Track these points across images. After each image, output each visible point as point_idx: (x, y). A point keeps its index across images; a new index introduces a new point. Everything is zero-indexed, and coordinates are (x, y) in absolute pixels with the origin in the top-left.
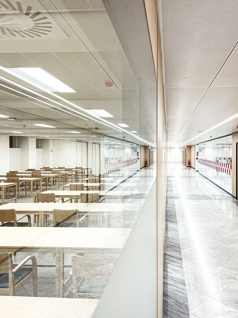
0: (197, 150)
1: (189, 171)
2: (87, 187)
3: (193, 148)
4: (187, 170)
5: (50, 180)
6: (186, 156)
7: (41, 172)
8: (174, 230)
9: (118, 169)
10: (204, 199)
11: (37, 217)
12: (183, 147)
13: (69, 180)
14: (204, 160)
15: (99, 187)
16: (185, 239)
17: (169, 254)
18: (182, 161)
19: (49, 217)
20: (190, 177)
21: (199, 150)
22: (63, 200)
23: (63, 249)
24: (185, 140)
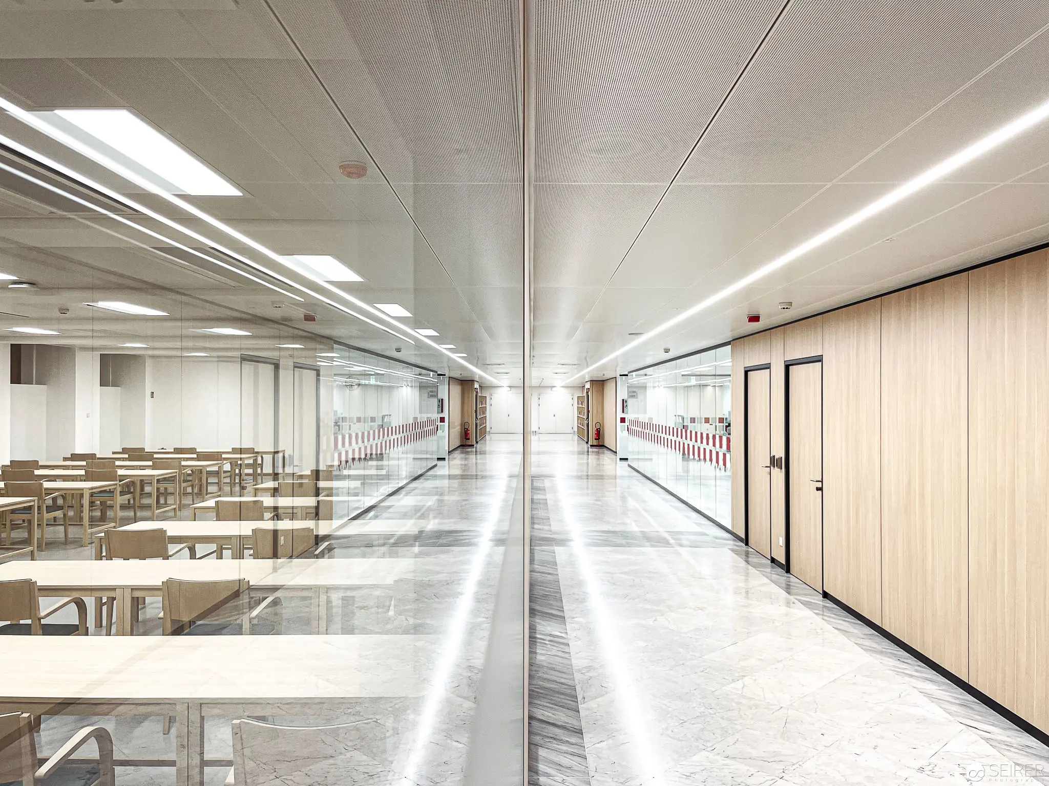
0: (622, 394)
1: (598, 459)
2: (276, 508)
3: (609, 389)
4: (592, 458)
5: (147, 489)
6: (588, 411)
7: (118, 463)
8: (556, 641)
9: (379, 452)
10: (648, 544)
11: (105, 608)
12: (577, 383)
13: (212, 489)
14: (644, 425)
15: (313, 511)
16: (590, 668)
17: (541, 717)
18: (576, 429)
19: (144, 608)
20: (601, 477)
21: (628, 392)
22: (192, 551)
23: (201, 704)
24: (584, 362)
